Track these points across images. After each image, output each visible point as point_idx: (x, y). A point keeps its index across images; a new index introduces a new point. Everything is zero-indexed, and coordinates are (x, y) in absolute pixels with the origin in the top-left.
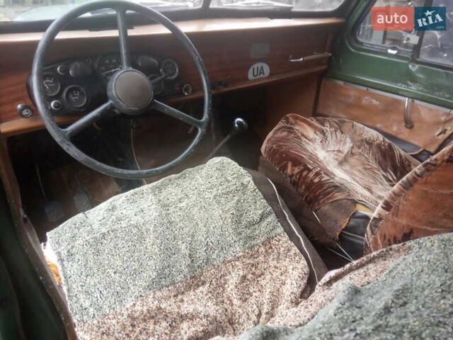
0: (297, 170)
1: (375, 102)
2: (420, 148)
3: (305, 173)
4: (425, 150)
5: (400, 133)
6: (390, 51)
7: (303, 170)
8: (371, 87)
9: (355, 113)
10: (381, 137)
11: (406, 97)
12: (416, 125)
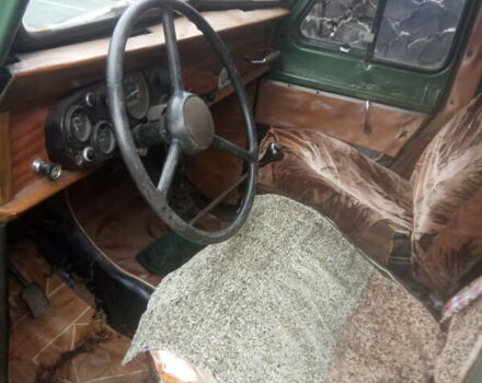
0: (325, 197)
1: (326, 106)
2: (379, 153)
3: (336, 200)
4: (385, 155)
5: (356, 140)
6: (342, 49)
7: (332, 197)
8: (321, 90)
9: (302, 119)
10: (348, 147)
11: (366, 100)
12: (375, 129)
